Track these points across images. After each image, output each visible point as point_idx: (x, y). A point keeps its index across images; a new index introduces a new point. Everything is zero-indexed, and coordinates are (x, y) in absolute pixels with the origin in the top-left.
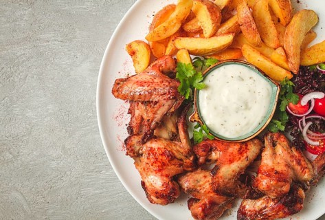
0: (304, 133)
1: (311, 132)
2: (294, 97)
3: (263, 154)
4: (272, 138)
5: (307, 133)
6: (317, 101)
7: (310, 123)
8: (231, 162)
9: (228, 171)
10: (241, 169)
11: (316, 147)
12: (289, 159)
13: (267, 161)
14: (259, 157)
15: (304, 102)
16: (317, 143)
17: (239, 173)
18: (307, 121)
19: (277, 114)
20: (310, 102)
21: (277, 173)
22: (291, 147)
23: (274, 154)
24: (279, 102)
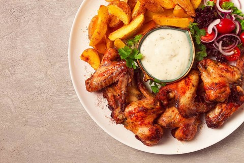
0: (221, 51)
1: (225, 48)
2: (202, 31)
3: (202, 77)
4: (202, 64)
5: (223, 50)
6: (217, 26)
7: (221, 42)
8: (184, 93)
9: (185, 99)
10: (193, 94)
11: (233, 55)
12: (220, 72)
13: (207, 80)
14: (200, 81)
15: (210, 31)
16: (232, 53)
17: (193, 97)
18: (218, 42)
19: (197, 48)
20: (213, 30)
21: (216, 84)
22: (217, 64)
23: (209, 73)
24: (194, 40)
